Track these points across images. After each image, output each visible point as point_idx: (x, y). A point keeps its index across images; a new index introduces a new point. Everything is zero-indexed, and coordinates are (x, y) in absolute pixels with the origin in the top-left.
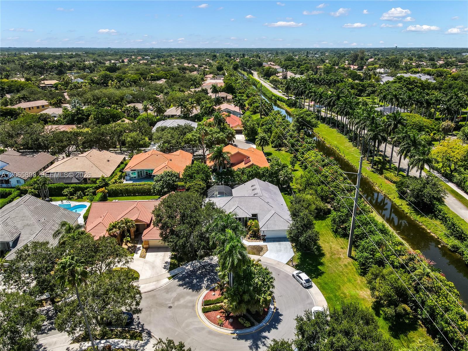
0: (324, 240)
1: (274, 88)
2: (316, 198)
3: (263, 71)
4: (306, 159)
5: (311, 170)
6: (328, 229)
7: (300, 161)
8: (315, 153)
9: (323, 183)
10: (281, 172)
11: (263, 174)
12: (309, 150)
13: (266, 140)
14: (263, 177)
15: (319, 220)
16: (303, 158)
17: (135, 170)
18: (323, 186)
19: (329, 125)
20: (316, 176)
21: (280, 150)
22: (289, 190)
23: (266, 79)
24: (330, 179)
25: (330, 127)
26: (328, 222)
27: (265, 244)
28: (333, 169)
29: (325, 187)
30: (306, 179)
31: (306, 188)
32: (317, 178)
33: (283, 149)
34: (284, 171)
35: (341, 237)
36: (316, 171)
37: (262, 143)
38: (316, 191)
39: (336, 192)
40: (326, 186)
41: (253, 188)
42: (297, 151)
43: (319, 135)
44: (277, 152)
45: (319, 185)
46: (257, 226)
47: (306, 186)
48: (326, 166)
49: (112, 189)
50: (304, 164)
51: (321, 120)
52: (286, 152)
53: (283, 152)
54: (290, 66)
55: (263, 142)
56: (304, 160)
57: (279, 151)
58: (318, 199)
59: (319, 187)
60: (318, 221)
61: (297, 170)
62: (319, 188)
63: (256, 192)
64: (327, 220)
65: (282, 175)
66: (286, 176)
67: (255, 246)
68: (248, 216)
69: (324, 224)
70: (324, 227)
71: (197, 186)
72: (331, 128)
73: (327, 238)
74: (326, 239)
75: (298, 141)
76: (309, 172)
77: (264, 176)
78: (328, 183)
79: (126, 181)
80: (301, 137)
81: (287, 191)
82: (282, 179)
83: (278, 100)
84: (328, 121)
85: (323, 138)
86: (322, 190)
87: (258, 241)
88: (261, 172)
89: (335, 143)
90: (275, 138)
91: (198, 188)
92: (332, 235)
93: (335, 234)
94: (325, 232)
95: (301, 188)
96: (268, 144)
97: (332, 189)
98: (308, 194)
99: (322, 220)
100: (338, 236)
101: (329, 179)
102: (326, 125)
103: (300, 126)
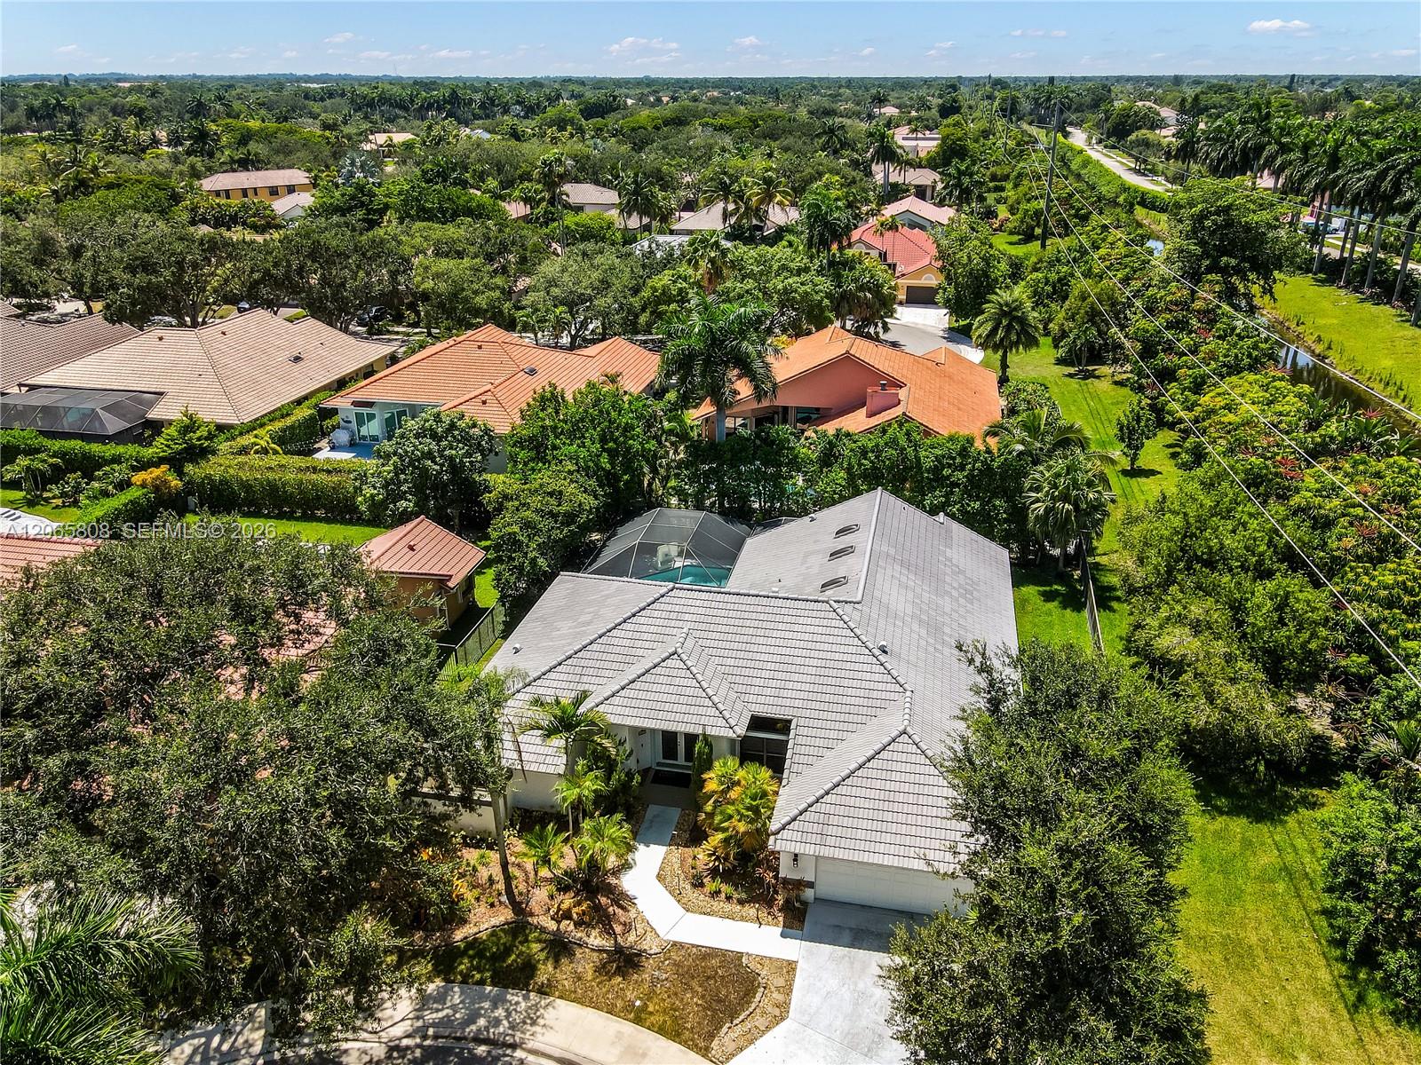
0: (1246, 1014)
1: (1138, 172)
2: (1229, 659)
3: (1107, 119)
4: (1211, 412)
5: (1221, 476)
6: (1295, 911)
7: (1172, 426)
8: (1265, 388)
9: (1291, 560)
10: (1041, 473)
11: (936, 470)
12: (1234, 369)
13: (1023, 321)
14: (932, 489)
15: (1234, 811)
16: (1190, 409)
17: (370, 404)
18: (1294, 583)
19: (1356, 290)
20: (1250, 508)
21: (1092, 375)
22: (1077, 574)
23: (1114, 147)
24: (1349, 542)
25: (1362, 301)
26: (1301, 843)
27: (792, 949)
28: (1378, 475)
29: (1309, 594)
30: (1177, 522)
31: (1168, 580)
32: (1253, 524)
33: (1105, 370)
34: (1059, 464)
35: (1397, 1016)
36: (1254, 481)
37: (1001, 333)
38: (1237, 608)
39: (1392, 642)
40: (1317, 584)
41: (846, 541)
42: (1166, 375)
43: (1300, 329)
44: (1074, 383)
45: (1264, 574)
46: (759, 806)
47: (1170, 571)
48: (1333, 454)
49: (209, 477)
50: (1192, 439)
51: (1320, 270)
52: (1116, 383)
53: (1103, 386)
54: (1215, 107)
55: (1009, 328)
56: (1196, 421)
57: (1085, 378)
58: (1244, 666)
59: (1259, 588)
60: (1221, 821)
61: (1152, 473)
62: (1261, 595)
63: (841, 567)
64: (1291, 821)
65: (1038, 489)
66: (1065, 498)
67: (709, 954)
68: (718, 730)
69: (1267, 859)
70: (1265, 878)
71: (535, 502)
72: (1368, 305)
73: (1281, 1000)
74: (1268, 1006)
75: (1179, 325)
76: (1209, 486)
77: (937, 479)
78: (1334, 567)
79: (333, 448)
80: (1198, 305)
81: (1064, 578)
82: (1040, 508)
83: (1143, 203)
84: (1356, 273)
85: (1319, 340)
86: (1280, 608)
87: (750, 910)
88: (928, 463)
89: (1387, 363)
90: (1072, 318)
91: (537, 511)
92: (1324, 975)
93: (1352, 978)
94: (1266, 930)
95: (1141, 573)
96: (1032, 342)
97: (1356, 613)
98: (1180, 619)
99: (1259, 817)
100: (1373, 996)
101: (1345, 540)
102: (1343, 292)
103: (1206, 254)
